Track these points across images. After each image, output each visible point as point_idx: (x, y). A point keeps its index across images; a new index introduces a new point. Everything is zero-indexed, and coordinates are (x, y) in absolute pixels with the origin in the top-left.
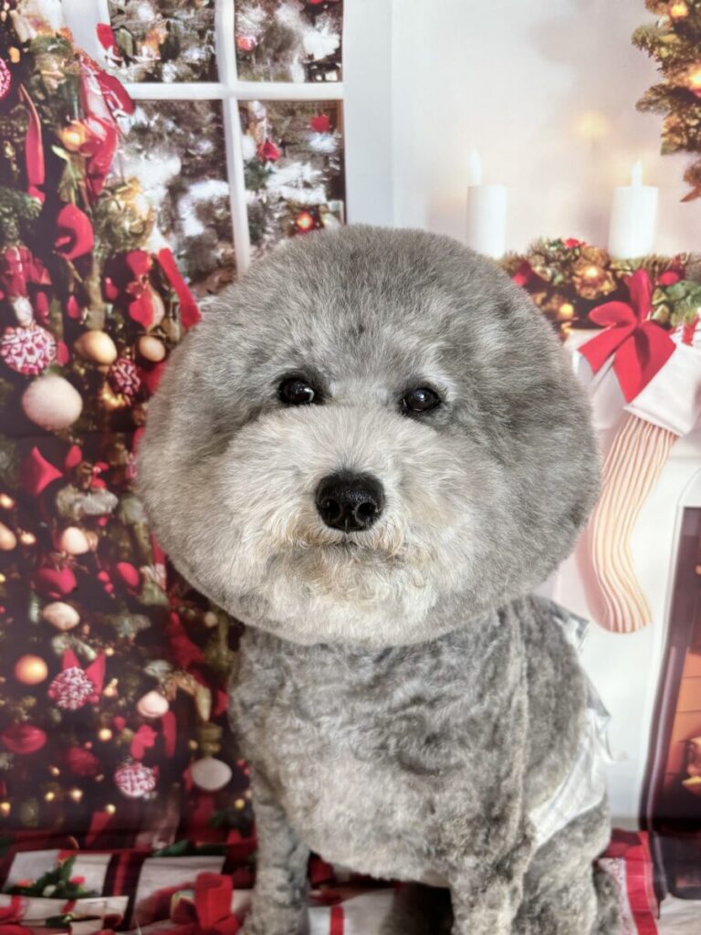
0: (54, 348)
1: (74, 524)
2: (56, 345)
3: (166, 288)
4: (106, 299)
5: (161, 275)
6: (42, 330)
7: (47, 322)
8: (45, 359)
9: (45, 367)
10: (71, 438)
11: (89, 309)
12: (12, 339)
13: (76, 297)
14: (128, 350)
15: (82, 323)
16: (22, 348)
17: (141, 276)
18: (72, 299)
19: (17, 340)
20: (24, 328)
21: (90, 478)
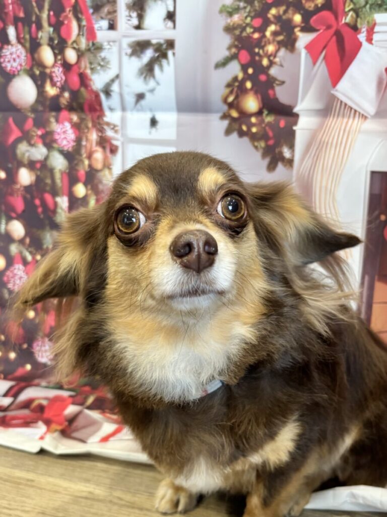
0: (26, 58)
1: (24, 166)
2: (26, 56)
3: (80, 16)
4: (50, 25)
5: (78, 8)
6: (20, 47)
7: (22, 41)
8: (21, 65)
9: (21, 70)
10: (29, 114)
11: (42, 32)
12: (6, 52)
13: (36, 25)
14: (59, 57)
15: (38, 41)
16: (11, 58)
17: (68, 10)
18: (34, 26)
19: (8, 53)
20: (12, 45)
21: (35, 138)
